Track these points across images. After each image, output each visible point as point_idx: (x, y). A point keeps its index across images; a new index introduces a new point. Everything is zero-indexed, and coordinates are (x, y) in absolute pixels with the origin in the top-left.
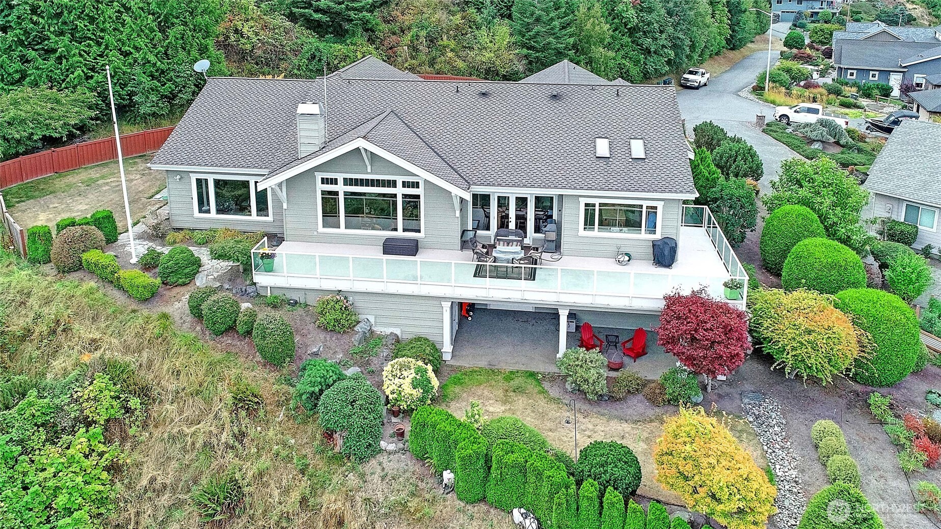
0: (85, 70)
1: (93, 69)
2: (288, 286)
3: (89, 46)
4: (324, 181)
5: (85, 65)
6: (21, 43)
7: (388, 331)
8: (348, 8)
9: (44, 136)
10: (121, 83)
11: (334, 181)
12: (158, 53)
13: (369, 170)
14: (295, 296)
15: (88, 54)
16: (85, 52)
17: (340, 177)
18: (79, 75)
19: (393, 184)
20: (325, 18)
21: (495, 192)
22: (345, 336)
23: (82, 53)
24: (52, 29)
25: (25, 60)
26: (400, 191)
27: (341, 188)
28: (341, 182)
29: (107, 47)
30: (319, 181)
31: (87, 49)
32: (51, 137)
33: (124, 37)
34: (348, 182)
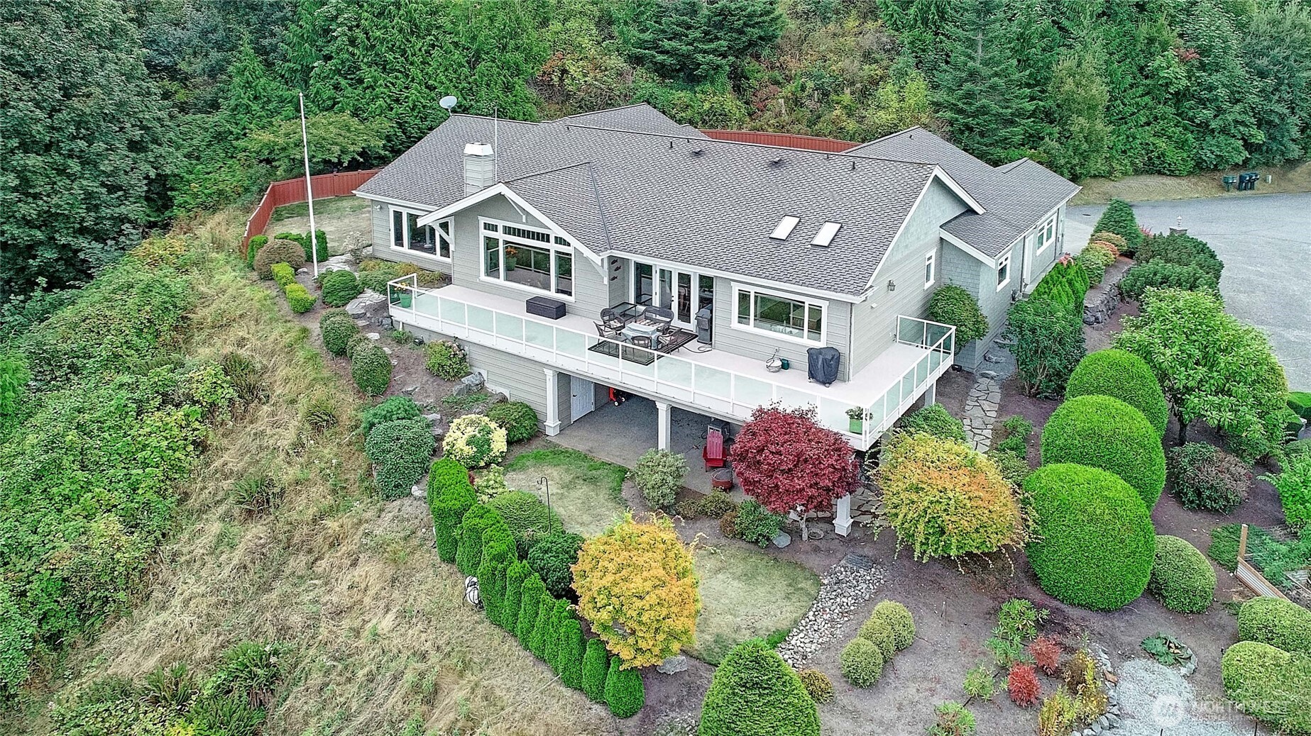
0: (388, 101)
1: (397, 101)
2: (415, 324)
3: (396, 78)
4: (487, 226)
5: (389, 96)
6: (338, 72)
7: (499, 390)
8: (696, 50)
9: (325, 160)
10: (421, 117)
11: (495, 228)
12: (463, 89)
13: (524, 221)
14: (420, 335)
15: (394, 86)
16: (392, 83)
17: (500, 224)
18: (381, 106)
19: (545, 238)
20: (669, 60)
21: (658, 264)
22: (448, 384)
23: (388, 84)
24: (365, 60)
25: (337, 87)
26: (553, 247)
27: (500, 236)
28: (500, 229)
29: (413, 80)
30: (482, 226)
31: (394, 81)
32: (330, 161)
33: (430, 70)
34: (508, 230)
